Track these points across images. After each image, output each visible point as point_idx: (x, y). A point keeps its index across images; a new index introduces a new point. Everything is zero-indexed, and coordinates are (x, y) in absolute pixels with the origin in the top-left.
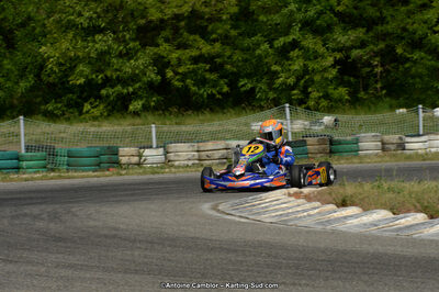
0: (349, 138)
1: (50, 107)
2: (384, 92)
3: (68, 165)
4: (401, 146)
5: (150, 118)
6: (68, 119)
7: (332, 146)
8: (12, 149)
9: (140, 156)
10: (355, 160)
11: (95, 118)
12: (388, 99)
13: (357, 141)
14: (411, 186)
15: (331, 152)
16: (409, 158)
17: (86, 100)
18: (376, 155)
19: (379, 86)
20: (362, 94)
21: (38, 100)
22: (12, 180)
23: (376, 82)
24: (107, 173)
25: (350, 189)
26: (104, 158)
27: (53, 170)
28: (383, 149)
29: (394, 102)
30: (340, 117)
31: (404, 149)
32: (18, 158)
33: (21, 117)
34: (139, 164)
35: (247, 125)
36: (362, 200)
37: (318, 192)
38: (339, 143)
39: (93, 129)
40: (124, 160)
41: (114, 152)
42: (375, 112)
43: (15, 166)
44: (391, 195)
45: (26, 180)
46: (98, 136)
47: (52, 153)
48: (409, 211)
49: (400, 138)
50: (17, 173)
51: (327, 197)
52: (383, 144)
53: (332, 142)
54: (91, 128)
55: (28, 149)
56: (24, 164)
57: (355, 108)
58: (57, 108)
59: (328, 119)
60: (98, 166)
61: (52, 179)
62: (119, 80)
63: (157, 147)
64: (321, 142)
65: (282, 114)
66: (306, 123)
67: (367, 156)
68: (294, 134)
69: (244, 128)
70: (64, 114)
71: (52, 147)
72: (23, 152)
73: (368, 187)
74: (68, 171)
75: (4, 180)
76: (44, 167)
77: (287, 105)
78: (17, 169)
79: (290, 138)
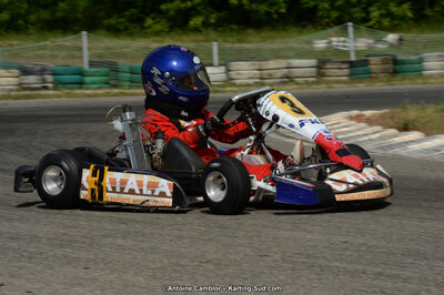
0: (413, 58)
1: (112, 21)
3: (132, 82)
5: (212, 34)
7: (396, 67)
8: (75, 64)
10: (419, 81)
11: (157, 34)
13: (421, 61)
15: (395, 72)
17: (147, 15)
18: (441, 75)
20: (428, 12)
21: (101, 14)
22: (75, 96)
25: (412, 113)
27: (115, 86)
30: (407, 36)
32: (81, 73)
33: (84, 33)
35: (309, 42)
36: (425, 124)
37: (382, 116)
38: (403, 62)
42: (440, 31)
43: (78, 81)
45: (90, 96)
47: (115, 69)
50: (80, 88)
51: (388, 120)
53: (395, 62)
55: (92, 64)
56: (88, 79)
58: (120, 23)
59: (392, 37)
61: (115, 95)
63: (220, 65)
64: (385, 62)
65: (344, 33)
66: (370, 41)
67: (431, 76)
68: (357, 52)
69: (307, 46)
70: (126, 29)
71: (115, 64)
72: (86, 67)
73: (430, 110)
74: (130, 87)
75: (68, 95)
76: (107, 83)
77: (350, 24)
78: (81, 84)
79: (353, 58)
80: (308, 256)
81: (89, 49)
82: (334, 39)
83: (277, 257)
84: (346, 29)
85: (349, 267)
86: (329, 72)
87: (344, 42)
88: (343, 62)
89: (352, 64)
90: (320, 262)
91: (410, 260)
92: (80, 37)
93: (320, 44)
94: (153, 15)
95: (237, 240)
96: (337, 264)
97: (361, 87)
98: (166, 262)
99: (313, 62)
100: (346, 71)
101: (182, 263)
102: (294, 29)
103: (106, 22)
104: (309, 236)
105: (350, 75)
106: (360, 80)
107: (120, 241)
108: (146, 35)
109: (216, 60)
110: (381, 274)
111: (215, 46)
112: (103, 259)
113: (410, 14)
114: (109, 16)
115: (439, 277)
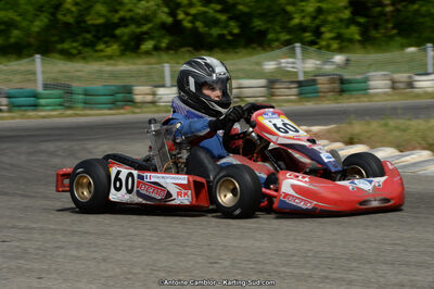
0: (359, 77)
1: (66, 46)
2: (395, 31)
3: (85, 103)
4: (410, 85)
5: (165, 57)
6: (84, 58)
7: (343, 86)
8: (29, 87)
9: (154, 94)
10: (365, 99)
11: (110, 57)
12: (398, 38)
13: (366, 80)
14: (418, 124)
15: (342, 91)
16: (418, 96)
17: (100, 39)
18: (385, 94)
19: (390, 25)
20: (373, 33)
21: (55, 39)
22: (29, 117)
23: (387, 21)
24: (122, 111)
25: (357, 127)
26: (120, 96)
27: (69, 108)
28: (393, 88)
29: (405, 41)
30: (353, 57)
31: (413, 88)
32: (36, 96)
33: (38, 56)
34: (153, 103)
35: (259, 64)
36: (369, 138)
37: (329, 131)
38: (349, 82)
39: (109, 68)
40: (138, 98)
41: (128, 90)
42: (385, 51)
43: (32, 103)
44: (396, 133)
45: (44, 117)
46: (114, 75)
47: (69, 92)
48: (414, 149)
49: (410, 77)
50: (34, 110)
51: (334, 135)
52: (394, 82)
53: (342, 81)
54: (106, 67)
55: (46, 86)
56: (42, 101)
57: (365, 48)
58: (74, 48)
59: (339, 58)
60: (114, 104)
61: (70, 116)
62: (133, 20)
63: (172, 86)
64: (332, 81)
65: (292, 54)
66: (318, 62)
67: (376, 95)
68: (305, 73)
69: (257, 68)
70: (80, 53)
71: (69, 86)
72: (40, 89)
73: (375, 125)
74: (85, 108)
75: (22, 117)
76: (60, 105)
77: (298, 45)
78: (35, 106)
79: (301, 78)
80: (257, 262)
81: (43, 72)
82: (283, 61)
83: (227, 263)
84: (293, 49)
85: (296, 271)
86: (278, 92)
87: (293, 63)
88: (292, 82)
89: (300, 84)
90: (269, 267)
91: (355, 264)
92: (34, 60)
93: (270, 66)
94: (106, 39)
95: (187, 249)
96: (283, 269)
97: (310, 106)
98: (118, 270)
99: (262, 82)
100: (295, 91)
101: (135, 271)
102: (244, 51)
103: (59, 46)
104: (258, 244)
105: (300, 94)
106: (308, 99)
107: (74, 253)
108: (100, 59)
109: (168, 81)
110: (326, 277)
111: (167, 68)
112: (56, 269)
113: (357, 37)
114: (62, 41)
115: (381, 279)
